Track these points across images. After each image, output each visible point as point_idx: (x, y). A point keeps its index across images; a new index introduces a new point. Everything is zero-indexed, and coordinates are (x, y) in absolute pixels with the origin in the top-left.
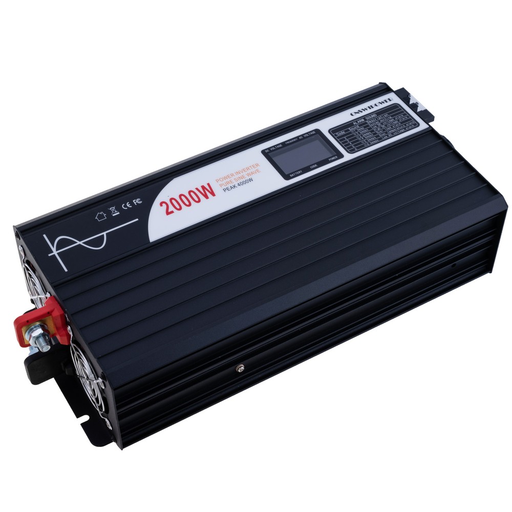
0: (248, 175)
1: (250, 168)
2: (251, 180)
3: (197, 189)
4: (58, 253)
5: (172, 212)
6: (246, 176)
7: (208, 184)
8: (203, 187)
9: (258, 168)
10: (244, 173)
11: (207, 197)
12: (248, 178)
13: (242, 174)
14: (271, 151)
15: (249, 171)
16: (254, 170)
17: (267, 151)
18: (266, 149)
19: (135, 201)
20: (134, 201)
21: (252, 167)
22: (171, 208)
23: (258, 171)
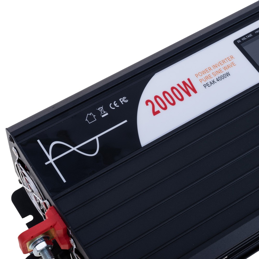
0: (225, 68)
1: (225, 60)
2: (228, 74)
3: (178, 85)
4: (54, 161)
5: (158, 112)
6: (223, 70)
7: (189, 80)
8: (184, 83)
9: (233, 60)
10: (221, 67)
11: (189, 95)
12: (225, 72)
13: (219, 68)
14: (243, 42)
15: (225, 65)
16: (229, 63)
17: (239, 41)
18: (238, 40)
19: (122, 100)
20: (120, 100)
21: (227, 59)
22: (157, 108)
23: (233, 64)
